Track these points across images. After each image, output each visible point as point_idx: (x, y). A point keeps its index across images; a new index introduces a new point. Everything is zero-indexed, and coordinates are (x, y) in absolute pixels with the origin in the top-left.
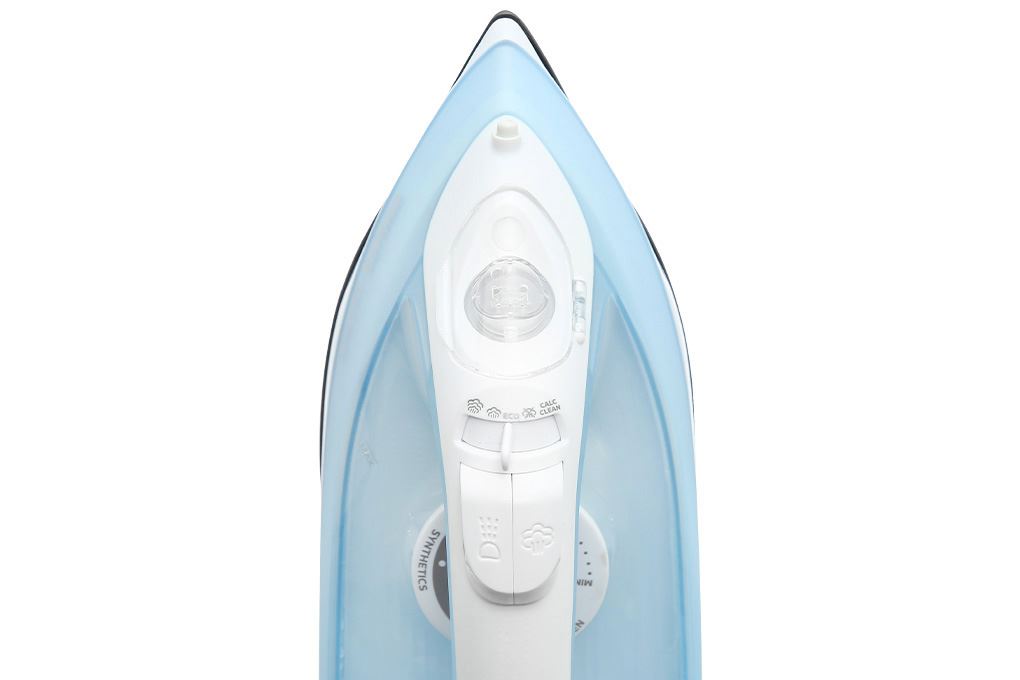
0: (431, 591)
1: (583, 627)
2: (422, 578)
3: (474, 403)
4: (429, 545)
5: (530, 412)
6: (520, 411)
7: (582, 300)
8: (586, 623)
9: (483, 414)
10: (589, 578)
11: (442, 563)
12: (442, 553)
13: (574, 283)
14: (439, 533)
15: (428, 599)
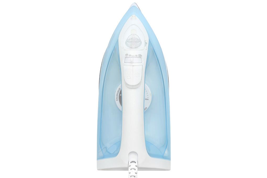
0: (118, 101)
1: (147, 109)
2: (117, 98)
3: (127, 55)
4: (118, 91)
5: (136, 56)
6: (135, 55)
7: (146, 43)
8: (148, 108)
9: (128, 56)
10: (148, 98)
11: (121, 95)
12: (121, 93)
13: (145, 41)
14: (120, 89)
15: (118, 103)
